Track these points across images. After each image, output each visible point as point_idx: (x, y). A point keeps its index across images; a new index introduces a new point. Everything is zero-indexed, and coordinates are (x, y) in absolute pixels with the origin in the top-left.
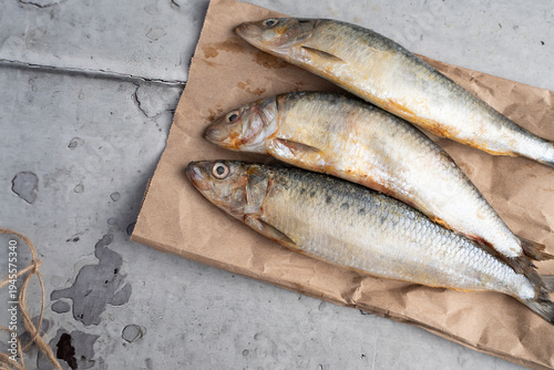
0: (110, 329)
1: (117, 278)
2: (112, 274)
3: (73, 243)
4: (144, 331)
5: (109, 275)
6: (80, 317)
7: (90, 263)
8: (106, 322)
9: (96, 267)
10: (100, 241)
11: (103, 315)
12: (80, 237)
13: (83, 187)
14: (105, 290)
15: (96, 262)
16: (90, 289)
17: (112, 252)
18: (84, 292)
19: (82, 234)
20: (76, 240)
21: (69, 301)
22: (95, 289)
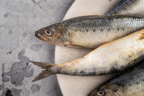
0: (26, 87)
1: (28, 66)
2: (26, 65)
3: (9, 54)
4: (40, 87)
5: (25, 66)
6: (14, 83)
7: (17, 61)
8: (25, 84)
9: (19, 63)
10: (20, 53)
11: (23, 81)
12: (12, 51)
13: (12, 32)
14: (23, 72)
15: (19, 61)
16: (17, 71)
17: (25, 57)
18: (15, 73)
19: (12, 50)
20: (10, 53)
21: (9, 77)
22: (19, 71)
